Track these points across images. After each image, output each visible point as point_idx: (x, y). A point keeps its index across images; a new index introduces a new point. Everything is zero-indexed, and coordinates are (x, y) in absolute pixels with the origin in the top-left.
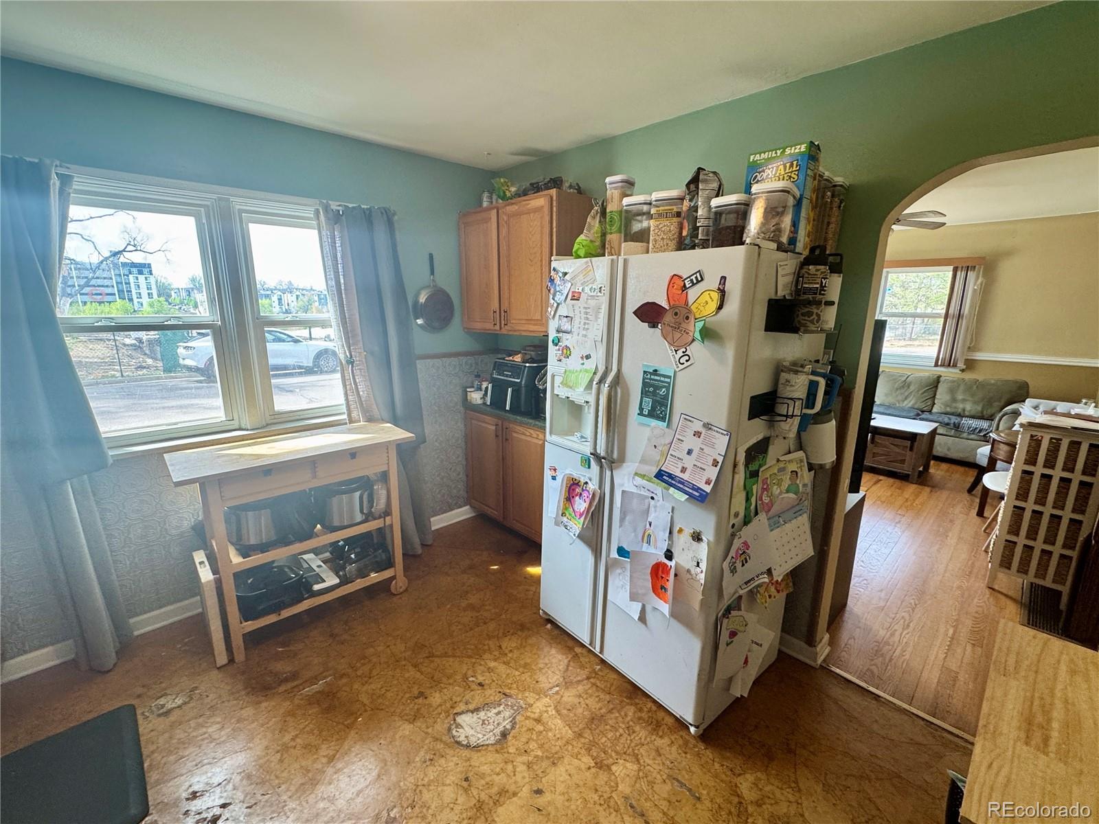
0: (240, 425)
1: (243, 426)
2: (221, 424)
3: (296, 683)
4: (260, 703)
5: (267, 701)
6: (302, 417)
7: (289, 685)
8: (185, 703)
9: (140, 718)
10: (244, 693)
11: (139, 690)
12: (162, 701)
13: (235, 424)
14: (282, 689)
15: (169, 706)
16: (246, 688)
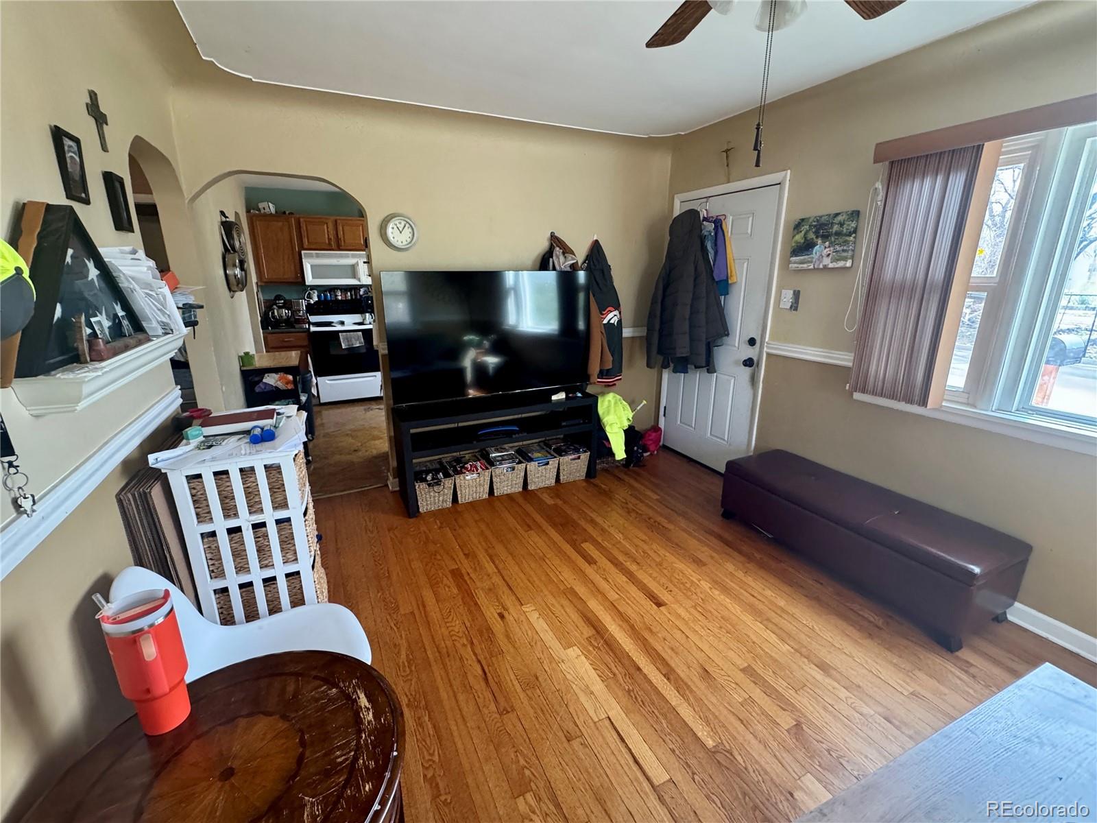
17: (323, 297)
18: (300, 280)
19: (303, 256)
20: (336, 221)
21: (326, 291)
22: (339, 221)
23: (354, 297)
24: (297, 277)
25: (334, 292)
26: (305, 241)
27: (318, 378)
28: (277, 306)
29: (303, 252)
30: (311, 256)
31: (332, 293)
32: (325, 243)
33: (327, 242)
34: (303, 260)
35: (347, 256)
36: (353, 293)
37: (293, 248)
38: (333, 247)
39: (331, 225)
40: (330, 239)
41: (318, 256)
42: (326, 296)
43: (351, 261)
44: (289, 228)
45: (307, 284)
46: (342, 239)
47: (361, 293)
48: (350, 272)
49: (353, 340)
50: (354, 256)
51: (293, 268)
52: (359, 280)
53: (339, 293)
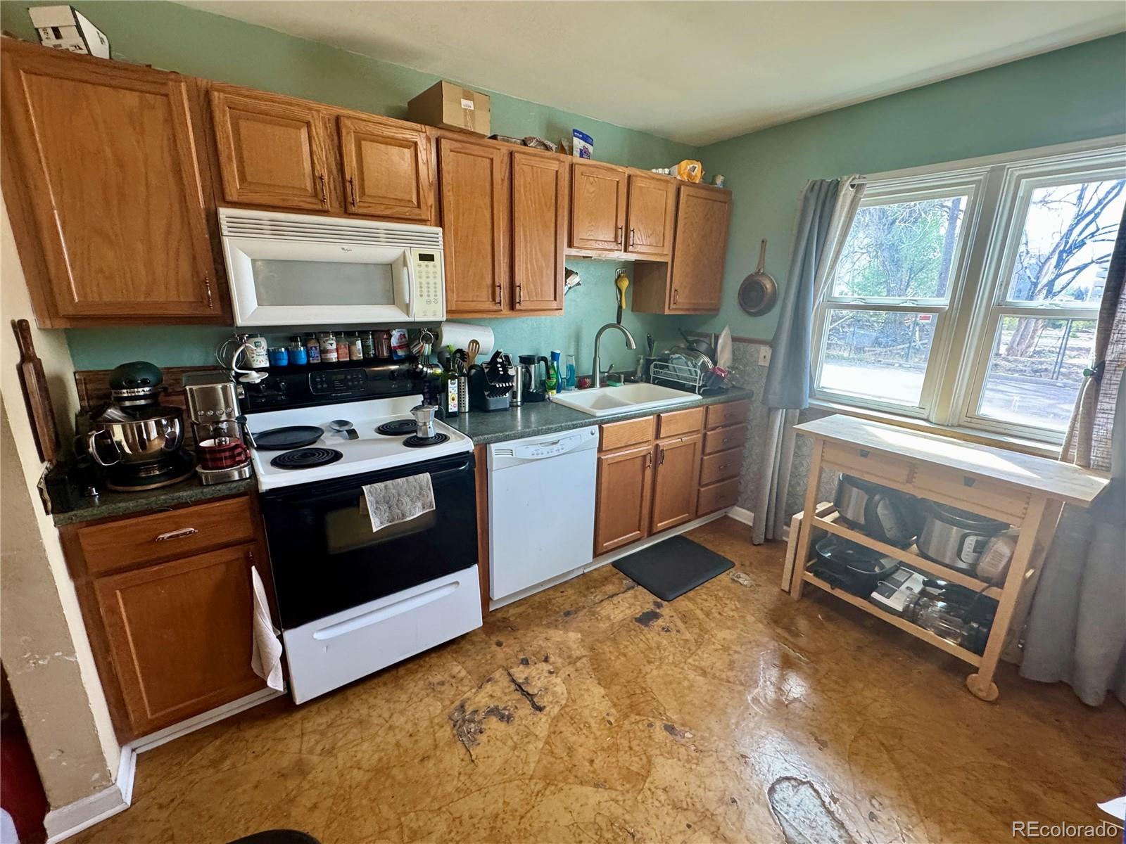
0: (928, 416)
1: (931, 419)
2: (911, 409)
3: (789, 638)
4: (762, 622)
5: (765, 625)
6: (1006, 431)
7: (786, 635)
8: (746, 586)
9: (728, 572)
10: (766, 610)
11: (747, 563)
12: (743, 575)
13: (925, 415)
14: (779, 630)
15: (741, 580)
16: (770, 610)
17: (285, 356)
18: (215, 309)
19: (225, 229)
20: (338, 120)
21: (294, 339)
22: (346, 122)
23: (372, 352)
24: (202, 300)
25: (318, 341)
26: (231, 173)
27: (289, 635)
28: (123, 409)
29: (224, 213)
30: (255, 229)
31: (312, 344)
32: (305, 190)
33: (309, 187)
34: (227, 243)
35: (372, 237)
36: (370, 342)
37: (183, 197)
38: (327, 206)
39: (319, 130)
40: (317, 179)
41: (278, 230)
42: (292, 354)
43: (388, 253)
44: (169, 120)
45: (240, 322)
46: (356, 182)
47: (394, 342)
48: (378, 285)
49: (405, 500)
50: (391, 238)
51: (185, 265)
52: (407, 309)
53: (331, 344)
